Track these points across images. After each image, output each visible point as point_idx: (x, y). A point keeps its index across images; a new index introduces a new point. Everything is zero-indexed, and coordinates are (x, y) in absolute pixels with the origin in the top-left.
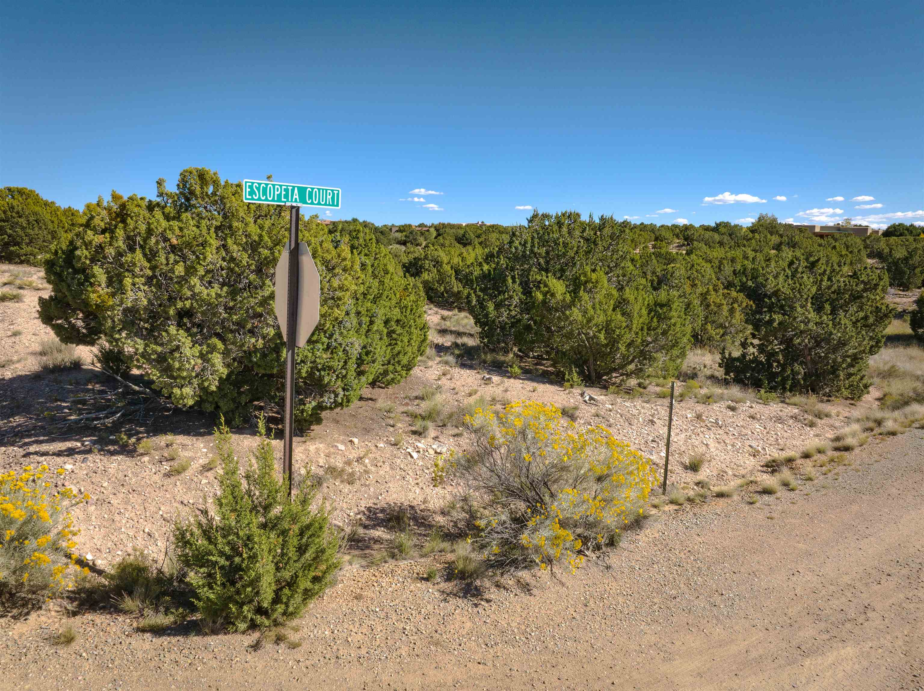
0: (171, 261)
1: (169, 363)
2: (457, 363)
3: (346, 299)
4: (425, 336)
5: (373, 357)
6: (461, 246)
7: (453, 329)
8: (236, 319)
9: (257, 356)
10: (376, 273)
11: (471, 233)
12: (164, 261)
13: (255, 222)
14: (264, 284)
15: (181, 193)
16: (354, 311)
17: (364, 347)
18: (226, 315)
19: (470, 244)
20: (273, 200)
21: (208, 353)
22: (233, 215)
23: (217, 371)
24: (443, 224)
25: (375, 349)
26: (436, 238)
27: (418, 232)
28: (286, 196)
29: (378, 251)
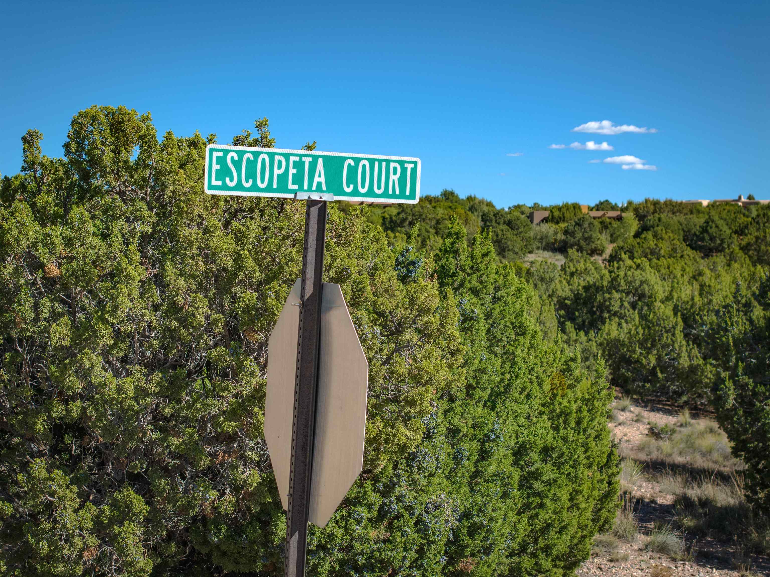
0: (45, 313)
1: (27, 542)
2: (688, 550)
3: (426, 403)
4: (610, 483)
5: (486, 538)
6: (698, 255)
7: (679, 460)
8: (178, 446)
9: (219, 530)
10: (497, 332)
11: (721, 223)
12: (29, 313)
13: (227, 225)
14: (241, 368)
15: (71, 162)
16: (443, 429)
17: (466, 515)
18: (156, 435)
19: (720, 249)
20: (269, 189)
21: (112, 522)
22: (180, 213)
23: (131, 564)
24: (656, 203)
25: (491, 519)
26: (637, 235)
27: (596, 223)
28: (298, 179)
29: (501, 282)
